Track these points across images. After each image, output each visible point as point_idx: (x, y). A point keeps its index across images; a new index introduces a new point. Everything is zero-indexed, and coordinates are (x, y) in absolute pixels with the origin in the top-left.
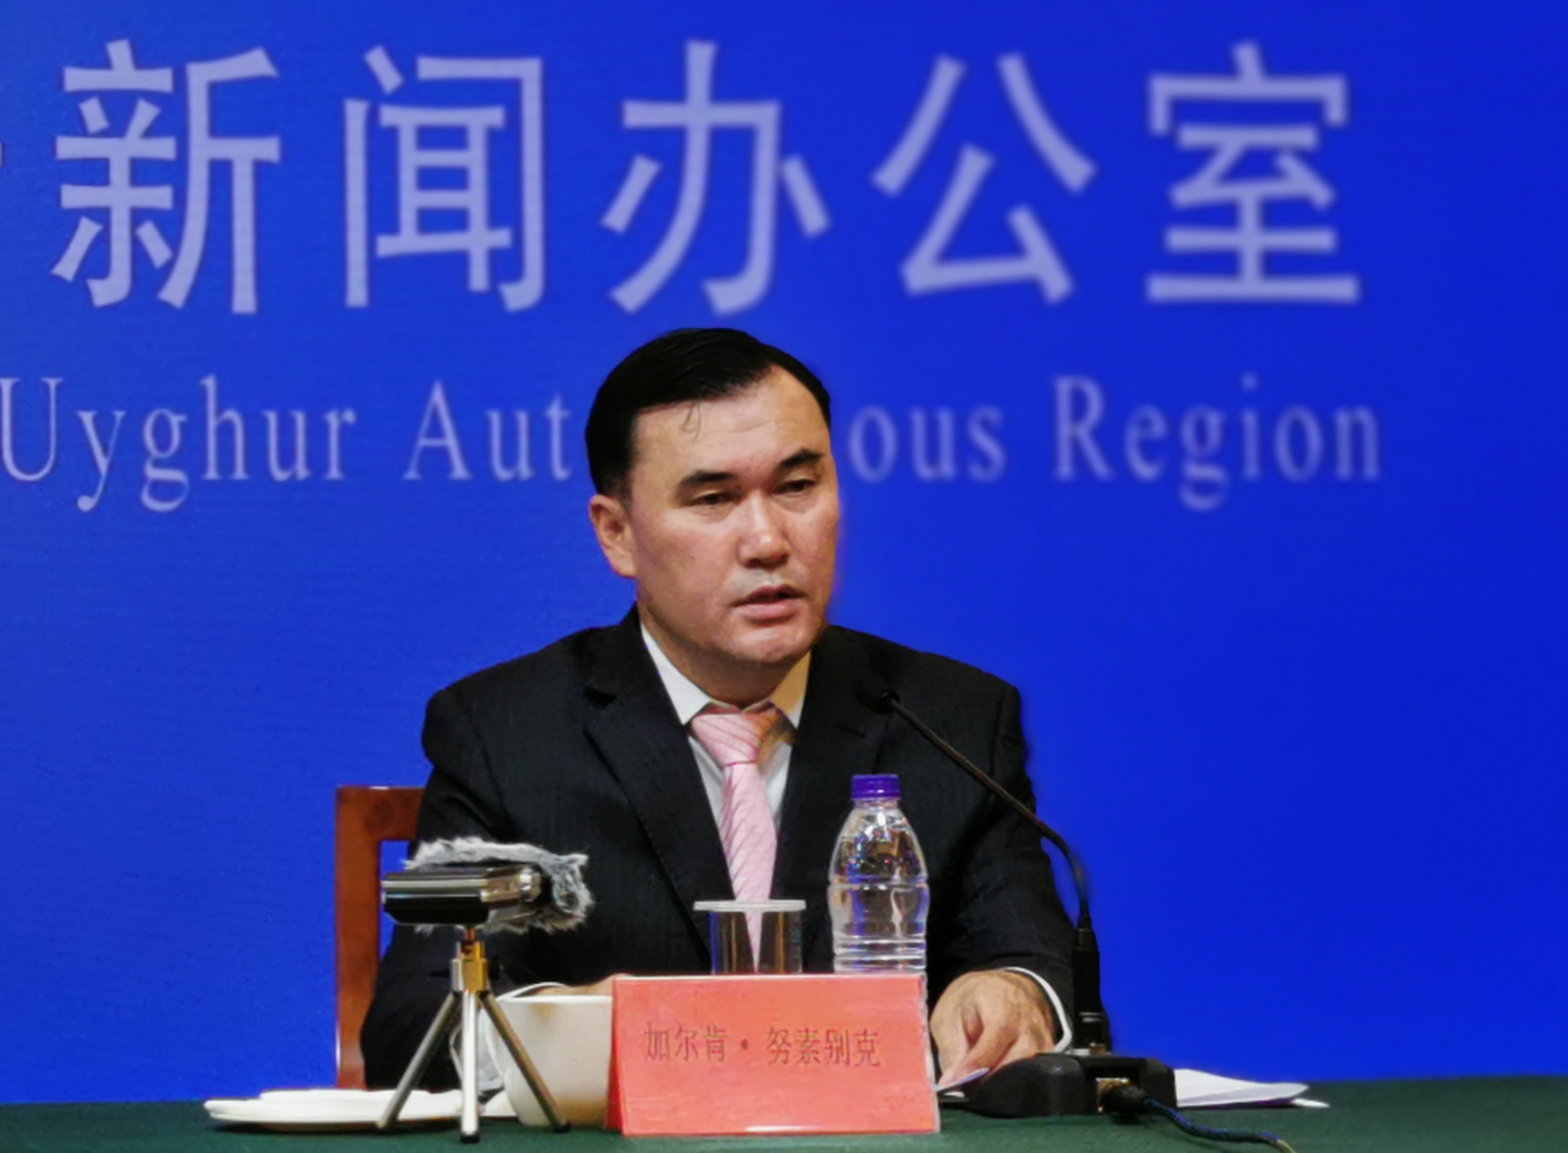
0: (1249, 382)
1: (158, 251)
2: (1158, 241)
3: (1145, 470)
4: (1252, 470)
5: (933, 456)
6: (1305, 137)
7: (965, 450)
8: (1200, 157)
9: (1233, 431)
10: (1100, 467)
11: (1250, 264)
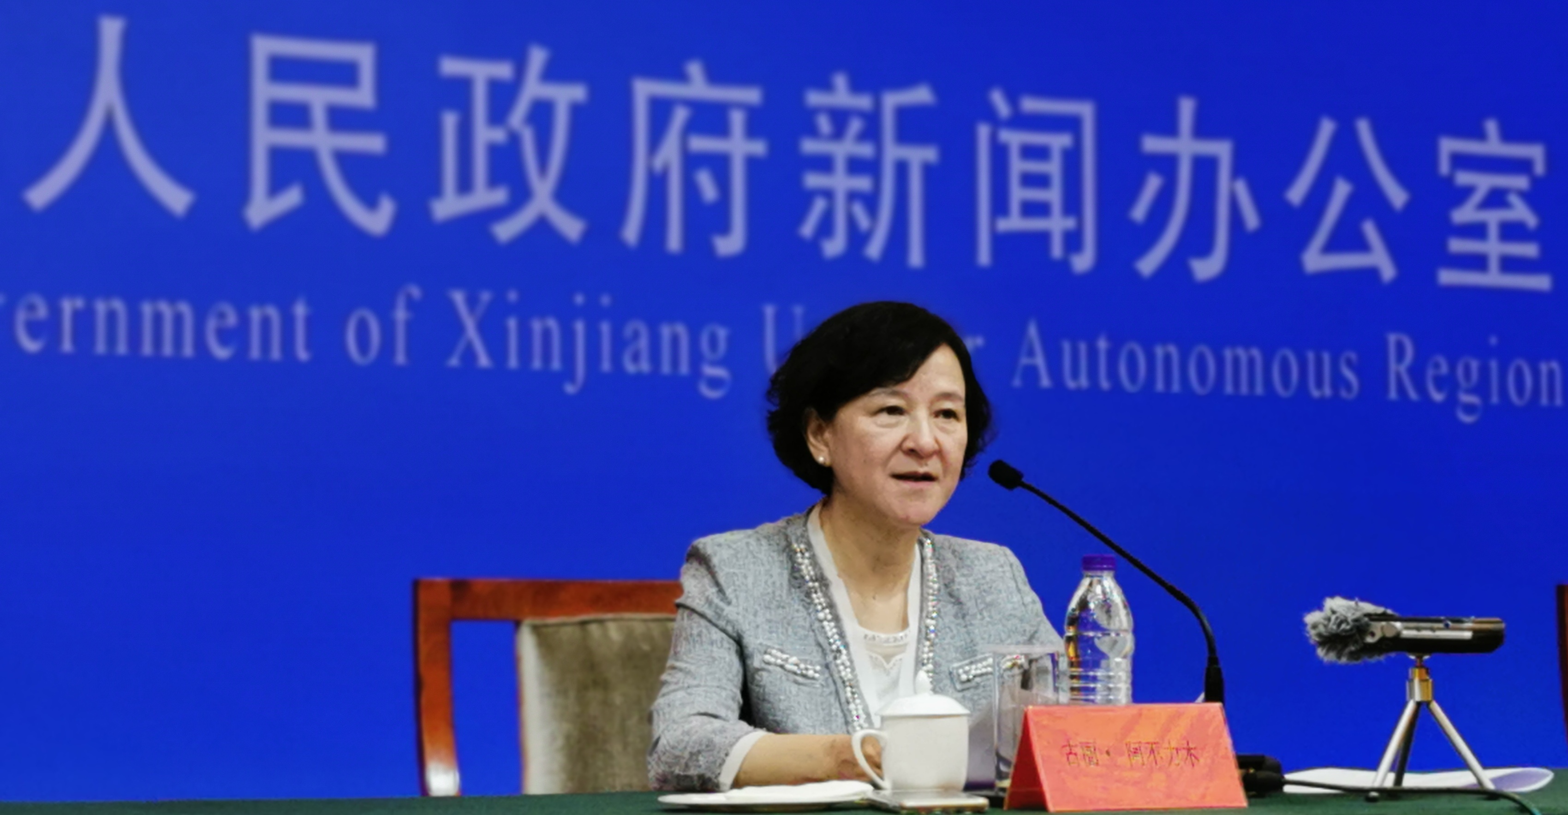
0: (1493, 341)
1: (863, 221)
2: (1443, 245)
3: (1438, 397)
4: (1495, 399)
5: (1319, 384)
6: (1521, 182)
7: (1338, 380)
8: (1466, 192)
9: (1484, 371)
10: (1413, 395)
11: (1494, 264)
